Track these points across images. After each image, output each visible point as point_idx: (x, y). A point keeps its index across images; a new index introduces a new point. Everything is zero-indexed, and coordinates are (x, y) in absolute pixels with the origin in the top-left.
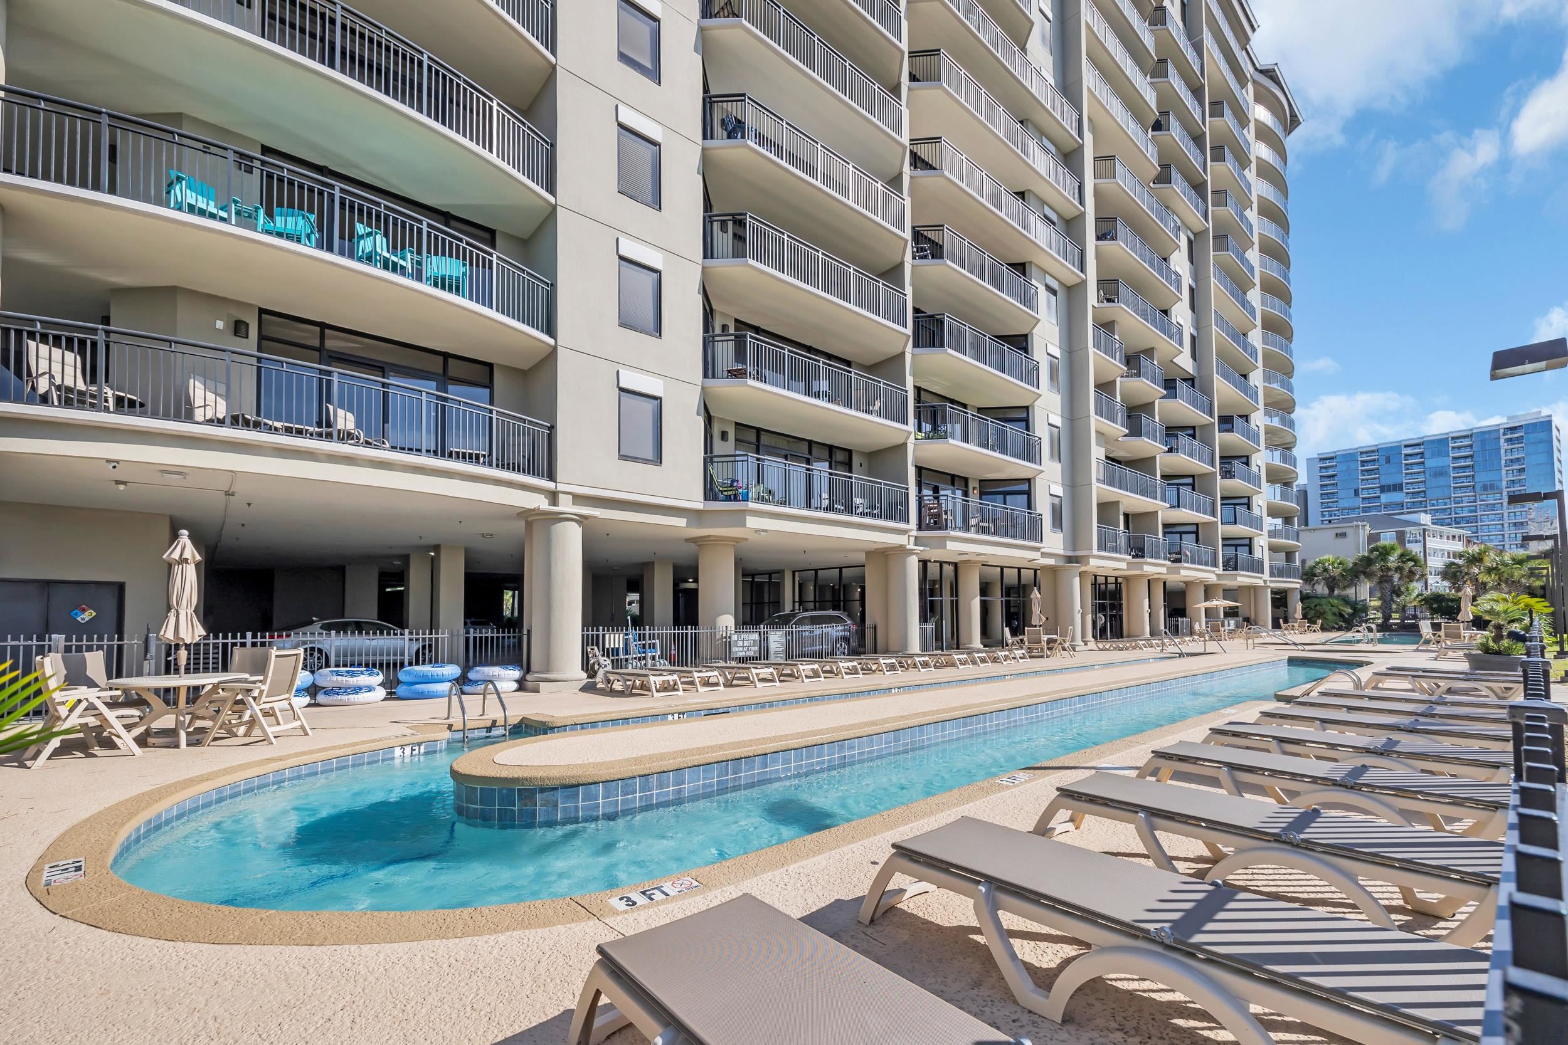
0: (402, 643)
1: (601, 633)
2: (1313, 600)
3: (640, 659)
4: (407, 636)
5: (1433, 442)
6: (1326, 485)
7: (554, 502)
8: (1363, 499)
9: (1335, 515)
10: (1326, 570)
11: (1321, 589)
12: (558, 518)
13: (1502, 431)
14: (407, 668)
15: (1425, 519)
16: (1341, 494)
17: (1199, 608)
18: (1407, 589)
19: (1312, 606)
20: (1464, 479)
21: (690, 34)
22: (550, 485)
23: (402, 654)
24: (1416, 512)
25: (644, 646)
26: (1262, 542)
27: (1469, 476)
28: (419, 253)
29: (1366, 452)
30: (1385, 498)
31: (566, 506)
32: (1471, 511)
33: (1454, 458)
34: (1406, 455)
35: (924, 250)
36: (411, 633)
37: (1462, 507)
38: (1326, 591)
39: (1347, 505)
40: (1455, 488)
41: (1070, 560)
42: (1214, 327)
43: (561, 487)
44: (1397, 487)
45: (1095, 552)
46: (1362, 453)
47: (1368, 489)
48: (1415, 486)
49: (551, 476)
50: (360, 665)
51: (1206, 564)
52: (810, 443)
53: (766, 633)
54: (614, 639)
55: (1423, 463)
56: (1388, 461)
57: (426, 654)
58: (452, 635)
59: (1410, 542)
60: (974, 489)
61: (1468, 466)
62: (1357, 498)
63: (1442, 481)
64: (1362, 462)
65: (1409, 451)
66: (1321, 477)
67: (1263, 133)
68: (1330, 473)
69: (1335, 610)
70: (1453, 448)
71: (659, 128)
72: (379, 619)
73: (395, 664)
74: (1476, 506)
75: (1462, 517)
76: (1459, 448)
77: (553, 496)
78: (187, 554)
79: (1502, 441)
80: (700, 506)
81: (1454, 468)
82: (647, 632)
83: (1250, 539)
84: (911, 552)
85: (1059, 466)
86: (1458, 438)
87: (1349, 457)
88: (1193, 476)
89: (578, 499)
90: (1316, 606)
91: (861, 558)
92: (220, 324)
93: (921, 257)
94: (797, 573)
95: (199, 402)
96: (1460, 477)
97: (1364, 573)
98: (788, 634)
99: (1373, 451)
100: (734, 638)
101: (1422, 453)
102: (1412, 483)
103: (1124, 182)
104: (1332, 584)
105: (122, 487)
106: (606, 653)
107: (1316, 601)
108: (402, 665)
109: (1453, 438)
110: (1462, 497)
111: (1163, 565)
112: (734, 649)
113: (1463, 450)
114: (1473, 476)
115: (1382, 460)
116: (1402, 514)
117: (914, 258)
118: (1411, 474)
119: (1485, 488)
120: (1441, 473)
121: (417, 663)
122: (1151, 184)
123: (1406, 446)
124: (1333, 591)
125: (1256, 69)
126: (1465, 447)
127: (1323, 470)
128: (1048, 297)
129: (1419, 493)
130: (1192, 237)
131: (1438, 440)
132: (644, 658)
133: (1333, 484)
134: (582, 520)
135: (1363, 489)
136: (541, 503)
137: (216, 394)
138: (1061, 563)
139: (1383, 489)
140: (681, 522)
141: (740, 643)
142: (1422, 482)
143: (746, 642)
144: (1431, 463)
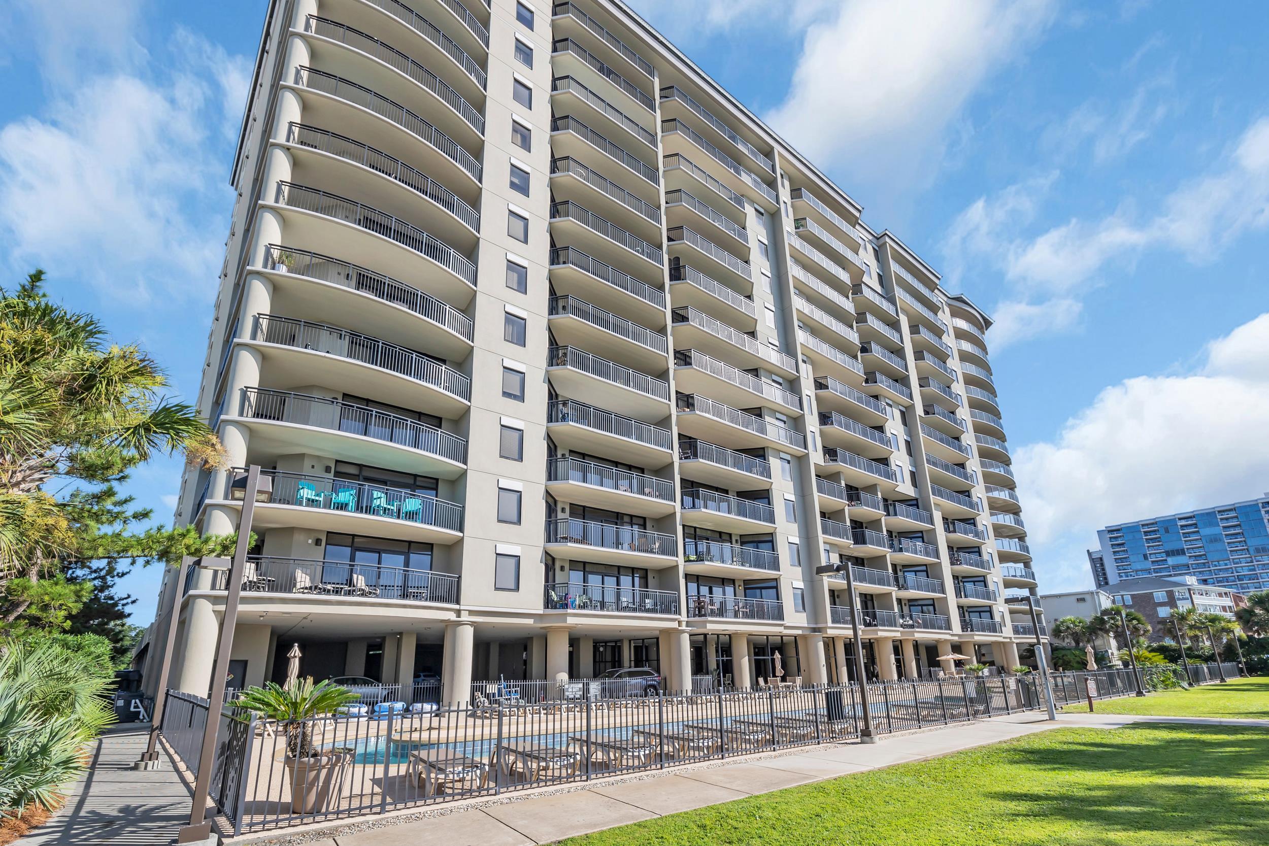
0: (378, 690)
1: (484, 684)
2: (1060, 651)
3: (507, 699)
4: (380, 687)
5: (1202, 515)
6: (1118, 552)
7: (459, 616)
8: (1153, 562)
9: (1131, 575)
10: (1068, 628)
11: (1069, 642)
12: (460, 624)
13: (1260, 505)
14: (380, 704)
15: (1191, 580)
16: (1132, 558)
17: (948, 661)
18: (1138, 642)
19: (1060, 655)
20: (1238, 544)
21: (541, 375)
22: (457, 607)
23: (377, 698)
24: (1181, 575)
25: (510, 692)
26: (1000, 609)
27: (1241, 541)
28: (400, 501)
29: (1147, 525)
30: (1171, 561)
31: (465, 617)
32: (1251, 570)
33: (1224, 527)
34: (1182, 526)
35: (688, 453)
36: (382, 685)
37: (1242, 567)
38: (1073, 644)
39: (1139, 568)
40: (1231, 551)
41: (815, 630)
42: (926, 465)
43: (462, 607)
44: (1181, 552)
45: (830, 624)
46: (1143, 525)
47: (1155, 554)
48: (1195, 550)
49: (458, 602)
50: (356, 702)
51: (941, 628)
52: (619, 567)
53: (588, 684)
54: (492, 688)
55: (1198, 532)
56: (1167, 531)
57: (390, 697)
58: (403, 686)
59: (1179, 599)
60: (739, 586)
61: (1239, 534)
62: (1146, 562)
63: (1218, 546)
64: (1145, 532)
65: (1183, 523)
66: (1112, 545)
67: (960, 335)
68: (1120, 542)
69: (1078, 659)
70: (1221, 519)
71: (523, 423)
72: (365, 676)
73: (373, 703)
74: (1254, 566)
75: (1244, 575)
76: (1227, 519)
77: (458, 613)
78: (296, 654)
79: (1263, 513)
80: (541, 612)
81: (1226, 535)
82: (512, 683)
83: (990, 607)
84: (683, 632)
85: (800, 569)
86: (1224, 511)
87: (1132, 529)
88: (926, 565)
89: (471, 613)
90: (1063, 656)
91: (657, 633)
92: (310, 541)
93: (686, 458)
94: (632, 642)
95: (299, 580)
96: (1233, 543)
97: (1101, 629)
98: (603, 684)
99: (1152, 524)
100: (566, 686)
101: (1195, 524)
102: (1193, 548)
103: (836, 390)
104: (1077, 638)
105: (262, 618)
106: (487, 696)
107: (1063, 652)
108: (377, 703)
109: (1219, 512)
110: (1239, 559)
111: (898, 631)
112: (566, 693)
113: (1231, 520)
114: (1245, 541)
115: (1162, 531)
116: (1170, 576)
117: (681, 459)
118: (1190, 541)
119: (1257, 550)
120: (1215, 539)
121: (384, 702)
122: (864, 384)
123: (1180, 519)
124: (1079, 644)
125: (949, 298)
126: (1232, 518)
127: (1112, 540)
128: (782, 465)
129: (1200, 556)
130: (904, 409)
131: (1208, 514)
132: (509, 699)
133: (1124, 551)
134: (472, 624)
135: (1150, 554)
136: (452, 616)
137: (306, 574)
138: (807, 633)
139: (1169, 553)
140: (530, 621)
141: (570, 690)
142: (1201, 547)
143: (574, 689)
144: (1206, 531)
